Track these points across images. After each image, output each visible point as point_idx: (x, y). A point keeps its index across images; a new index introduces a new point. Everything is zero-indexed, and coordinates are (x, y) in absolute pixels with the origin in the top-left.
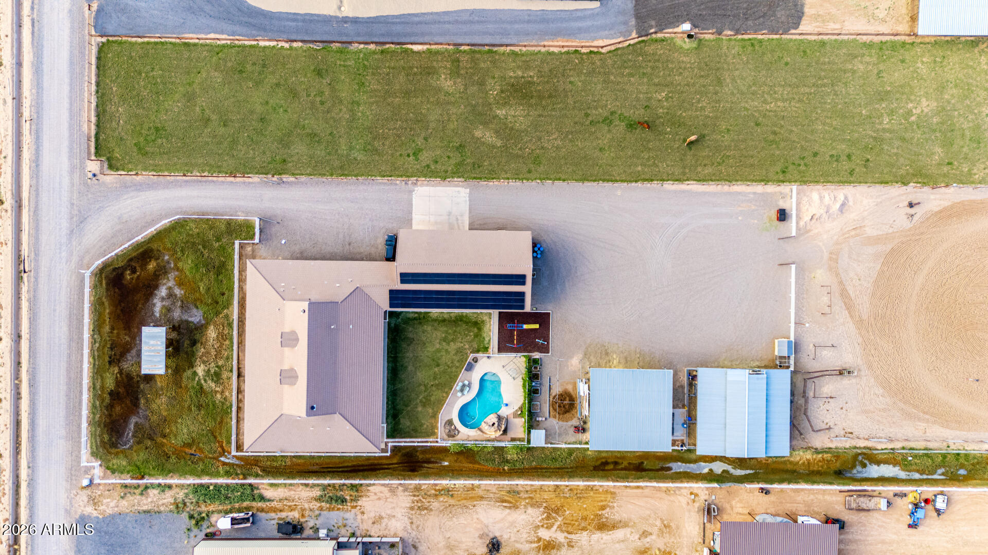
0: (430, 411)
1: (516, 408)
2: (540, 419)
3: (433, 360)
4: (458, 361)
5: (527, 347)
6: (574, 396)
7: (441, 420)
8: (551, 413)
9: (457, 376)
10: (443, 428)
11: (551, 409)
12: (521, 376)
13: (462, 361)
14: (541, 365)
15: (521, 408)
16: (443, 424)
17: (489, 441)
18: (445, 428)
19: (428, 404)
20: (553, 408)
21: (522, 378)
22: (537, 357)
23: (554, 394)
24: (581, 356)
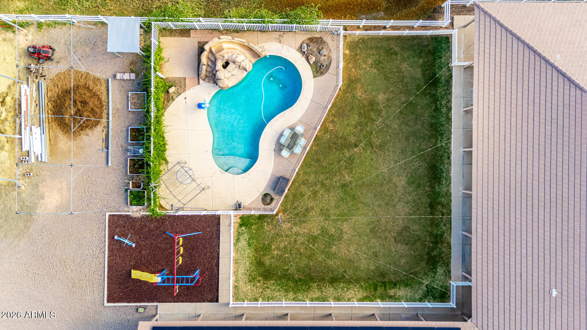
0: (359, 93)
1: (179, 100)
2: (126, 76)
3: (354, 198)
4: (302, 195)
5: (157, 228)
6: (54, 125)
7: (337, 75)
8: (103, 88)
9: (306, 164)
10: (334, 56)
11: (104, 98)
12: (170, 166)
13: (296, 196)
14: (126, 190)
15: (169, 98)
16: (333, 65)
17: (237, 31)
18: (329, 57)
19: (364, 106)
20: (99, 99)
21: (167, 162)
22: (135, 208)
23: (99, 128)
24: (38, 211)
